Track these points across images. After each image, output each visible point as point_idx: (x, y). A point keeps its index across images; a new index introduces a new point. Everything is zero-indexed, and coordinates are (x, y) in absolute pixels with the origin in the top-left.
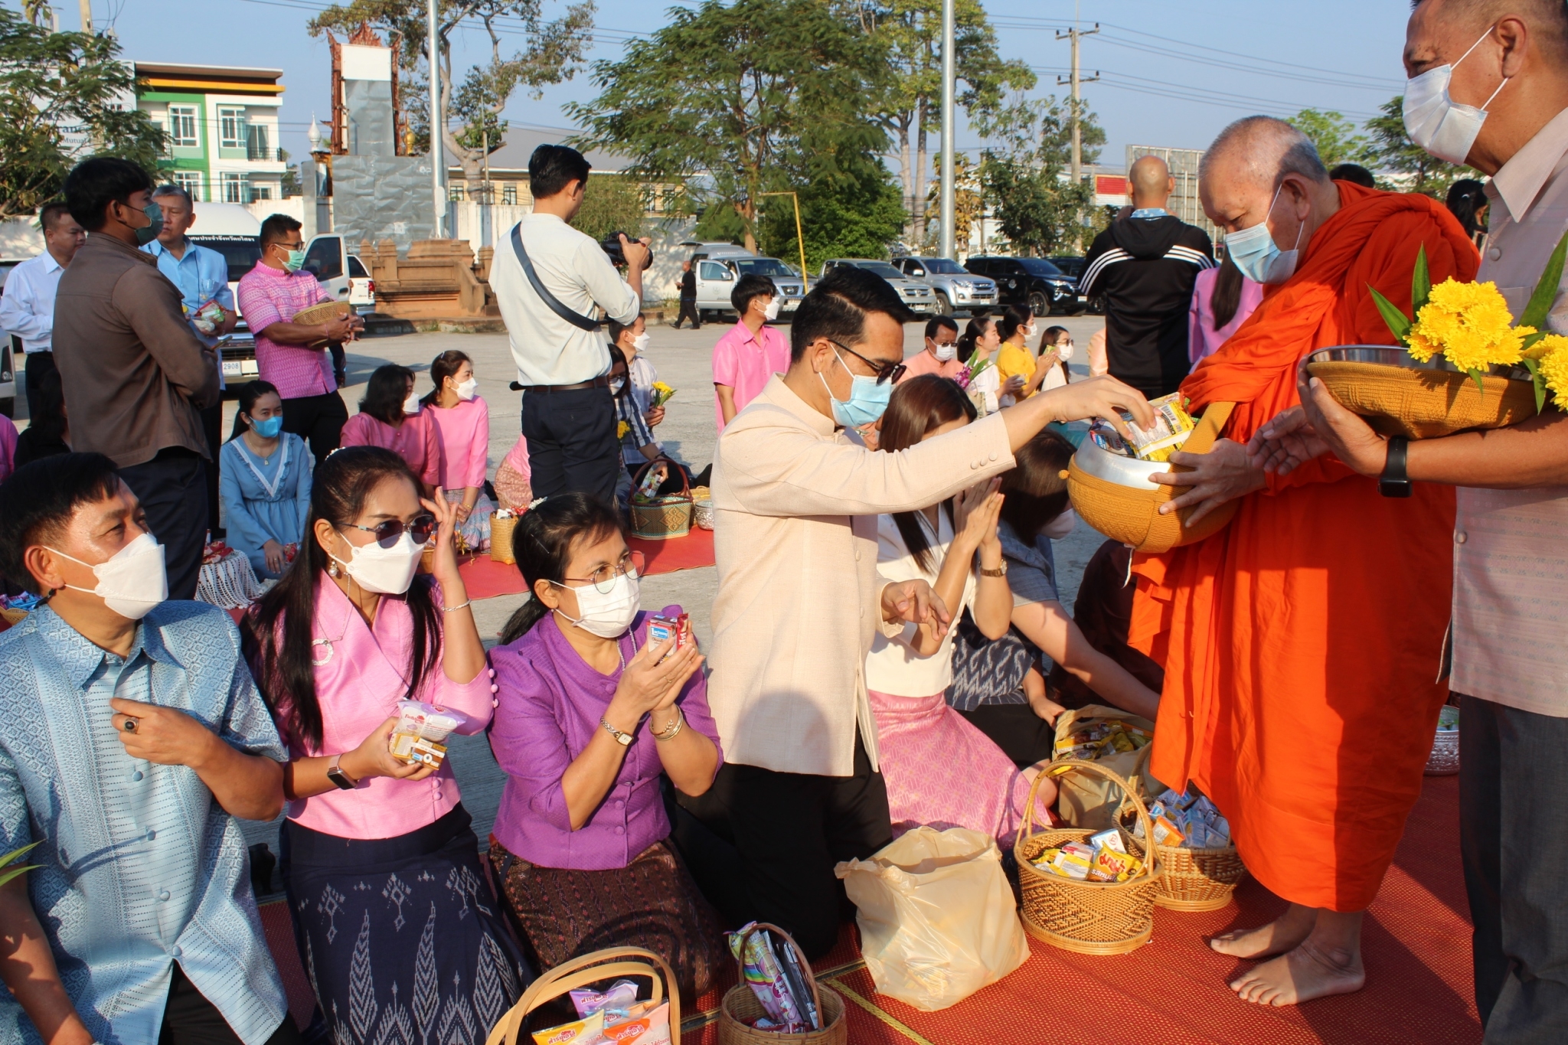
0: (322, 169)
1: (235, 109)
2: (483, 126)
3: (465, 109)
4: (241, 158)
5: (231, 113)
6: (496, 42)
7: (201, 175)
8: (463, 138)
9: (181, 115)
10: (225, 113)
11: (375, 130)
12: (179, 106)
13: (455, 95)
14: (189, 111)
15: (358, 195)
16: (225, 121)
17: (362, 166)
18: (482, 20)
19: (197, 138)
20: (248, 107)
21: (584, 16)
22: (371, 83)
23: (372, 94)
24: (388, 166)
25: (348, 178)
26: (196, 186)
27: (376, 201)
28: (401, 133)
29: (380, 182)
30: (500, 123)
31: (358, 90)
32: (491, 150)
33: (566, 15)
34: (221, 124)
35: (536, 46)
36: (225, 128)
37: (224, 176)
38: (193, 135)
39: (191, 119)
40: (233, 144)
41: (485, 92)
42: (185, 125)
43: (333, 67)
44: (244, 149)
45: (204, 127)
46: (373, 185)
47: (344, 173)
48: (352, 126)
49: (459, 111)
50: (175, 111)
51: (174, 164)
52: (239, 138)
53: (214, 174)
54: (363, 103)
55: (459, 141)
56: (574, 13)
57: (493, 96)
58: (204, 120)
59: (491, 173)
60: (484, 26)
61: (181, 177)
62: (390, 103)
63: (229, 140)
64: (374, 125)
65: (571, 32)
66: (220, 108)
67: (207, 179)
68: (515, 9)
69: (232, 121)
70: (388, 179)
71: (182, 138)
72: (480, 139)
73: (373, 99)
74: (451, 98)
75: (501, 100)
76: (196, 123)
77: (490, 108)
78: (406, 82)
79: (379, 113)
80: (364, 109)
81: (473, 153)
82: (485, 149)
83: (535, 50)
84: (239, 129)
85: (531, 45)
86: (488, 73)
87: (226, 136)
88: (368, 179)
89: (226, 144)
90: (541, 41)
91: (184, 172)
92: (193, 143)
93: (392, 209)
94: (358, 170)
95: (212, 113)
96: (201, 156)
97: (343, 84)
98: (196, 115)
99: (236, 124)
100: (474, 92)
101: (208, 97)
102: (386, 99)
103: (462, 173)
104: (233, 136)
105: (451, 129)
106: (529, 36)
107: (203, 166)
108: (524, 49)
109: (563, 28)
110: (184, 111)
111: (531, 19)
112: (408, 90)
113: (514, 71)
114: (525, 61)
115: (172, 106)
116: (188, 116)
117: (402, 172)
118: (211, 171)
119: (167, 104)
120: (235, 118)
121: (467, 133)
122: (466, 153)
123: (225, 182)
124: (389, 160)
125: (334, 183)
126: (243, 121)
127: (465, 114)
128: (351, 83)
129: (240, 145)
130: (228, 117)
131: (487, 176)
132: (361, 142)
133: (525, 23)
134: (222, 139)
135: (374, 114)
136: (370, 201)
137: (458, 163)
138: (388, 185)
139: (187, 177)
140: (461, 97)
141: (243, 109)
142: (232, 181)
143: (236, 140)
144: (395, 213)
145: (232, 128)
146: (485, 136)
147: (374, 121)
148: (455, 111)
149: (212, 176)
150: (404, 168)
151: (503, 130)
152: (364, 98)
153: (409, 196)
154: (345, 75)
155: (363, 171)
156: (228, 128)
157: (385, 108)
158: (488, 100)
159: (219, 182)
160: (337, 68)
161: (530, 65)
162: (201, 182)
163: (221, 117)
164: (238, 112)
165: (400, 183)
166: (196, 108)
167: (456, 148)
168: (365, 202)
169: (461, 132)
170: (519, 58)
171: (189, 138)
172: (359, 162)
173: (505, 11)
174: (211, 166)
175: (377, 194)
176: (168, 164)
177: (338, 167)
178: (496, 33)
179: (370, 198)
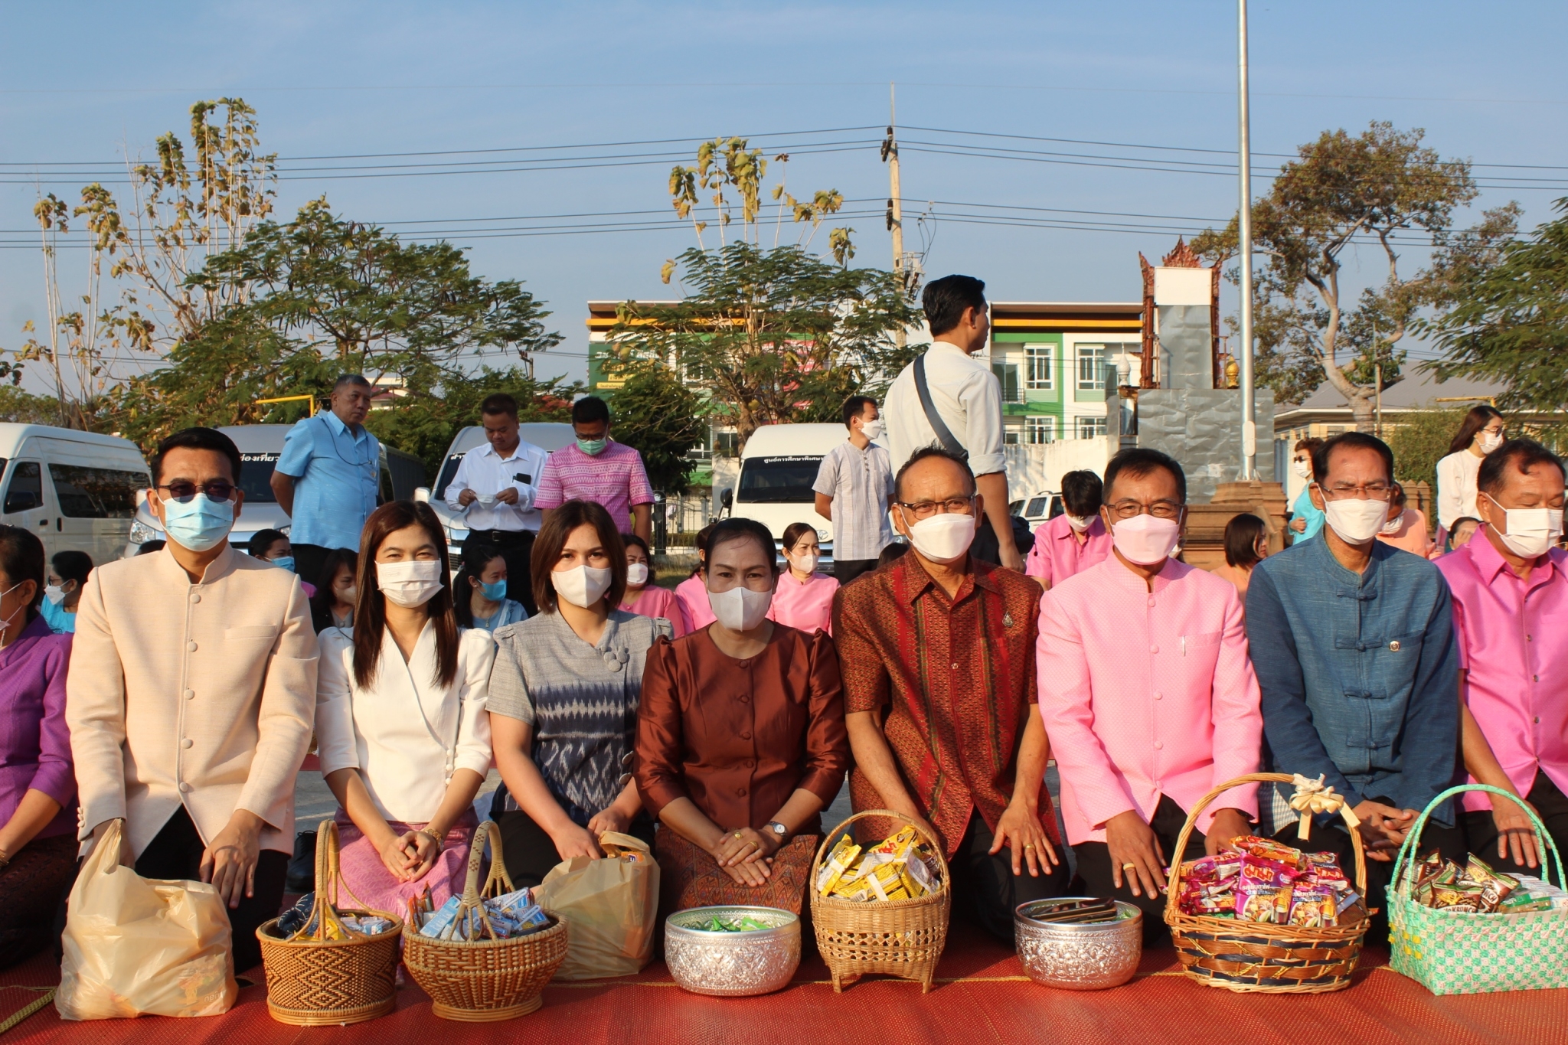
0: (1130, 405)
1: (1094, 348)
2: (1375, 357)
3: (1359, 339)
4: (1098, 400)
5: (1090, 352)
6: (1393, 258)
7: (1054, 419)
8: (1351, 372)
9: (1036, 356)
10: (1083, 352)
11: (1190, 361)
12: (1035, 347)
13: (1346, 322)
14: (1045, 352)
15: (1167, 434)
16: (1082, 361)
17: (1172, 401)
18: (1378, 234)
19: (1052, 380)
20: (1108, 345)
21: (1506, 221)
22: (1188, 308)
23: (1189, 320)
24: (1203, 400)
25: (1155, 414)
26: (1049, 430)
27: (1187, 441)
28: (1222, 363)
29: (1193, 418)
30: (1395, 353)
31: (1174, 317)
32: (1385, 386)
33: (1481, 221)
34: (1078, 364)
35: (1444, 261)
36: (1082, 368)
37: (1078, 420)
38: (1047, 377)
39: (1047, 360)
40: (1090, 386)
41: (1383, 318)
42: (1040, 366)
43: (1145, 292)
44: (1102, 391)
45: (1060, 368)
46: (1184, 421)
47: (1152, 408)
48: (1165, 356)
49: (1352, 342)
50: (1031, 352)
51: (1026, 407)
52: (1097, 379)
53: (1068, 418)
54: (1178, 331)
55: (1347, 376)
56: (1492, 219)
57: (1392, 322)
58: (1060, 360)
59: (1383, 415)
60: (1379, 241)
61: (1033, 421)
62: (1209, 330)
63: (1086, 381)
64: (1190, 355)
65: (1489, 242)
66: (1078, 347)
67: (1061, 424)
68: (1419, 221)
69: (1090, 361)
70: (1202, 415)
71: (1036, 381)
72: (1372, 373)
73: (1189, 326)
74: (1340, 327)
75: (1399, 327)
76: (1052, 364)
77: (1388, 337)
78: (1288, 309)
79: (1196, 342)
80: (1179, 338)
81: (1364, 390)
82: (1378, 384)
83: (1442, 266)
84: (1097, 369)
85: (1437, 260)
86: (1382, 295)
87: (1083, 377)
88: (1178, 415)
89: (1082, 386)
90: (1449, 255)
91: (1036, 417)
92: (1048, 386)
93: (1207, 450)
94: (1167, 405)
95: (1068, 352)
96: (1055, 400)
97: (1156, 310)
98: (1052, 355)
99: (1094, 363)
100: (1369, 319)
101: (1066, 336)
102: (1205, 326)
103: (1350, 415)
104: (1090, 377)
105: (1339, 363)
106: (1435, 250)
107: (1057, 409)
108: (1429, 265)
109: (1478, 237)
110: (1040, 352)
111: (1439, 229)
112: (1289, 320)
113: (1415, 292)
114: (1429, 279)
115: (1028, 347)
116: (1043, 357)
117: (1218, 406)
118: (1065, 415)
119: (1023, 344)
120: (1094, 357)
121: (1357, 366)
122: (1355, 390)
123: (1079, 427)
124: (1205, 393)
125: (1141, 420)
126: (1103, 361)
127: (1358, 345)
128: (1165, 309)
129: (1098, 387)
130: (1086, 357)
131: (1379, 416)
132: (1174, 374)
133: (1431, 234)
134: (1079, 381)
135: (1190, 342)
136: (1181, 440)
137: (1345, 401)
138: (1202, 421)
139: (1040, 422)
140: (1353, 325)
141: (1102, 347)
142: (1088, 426)
143: (1093, 381)
144: (1209, 454)
145: (1090, 369)
146: (1377, 369)
147: (1190, 350)
148: (1345, 342)
149: (1065, 420)
150: (1222, 402)
151: (1402, 363)
152: (1179, 326)
153: (1225, 434)
154: (1158, 301)
155: (1173, 406)
156: (1085, 369)
157: (1203, 337)
158: (1385, 326)
159: (1072, 427)
160: (1150, 294)
161: (1435, 284)
162: (1053, 427)
163: (1078, 357)
164: (1097, 351)
165: (1217, 419)
166: (1052, 348)
167: (1344, 384)
168: (1176, 441)
169: (1349, 366)
170: (1422, 277)
171: (1043, 381)
172: (1170, 396)
173: (1405, 223)
174: (1065, 409)
175: (1188, 432)
176: (1020, 407)
177: (1145, 403)
178: (1392, 248)
179: (1181, 436)
